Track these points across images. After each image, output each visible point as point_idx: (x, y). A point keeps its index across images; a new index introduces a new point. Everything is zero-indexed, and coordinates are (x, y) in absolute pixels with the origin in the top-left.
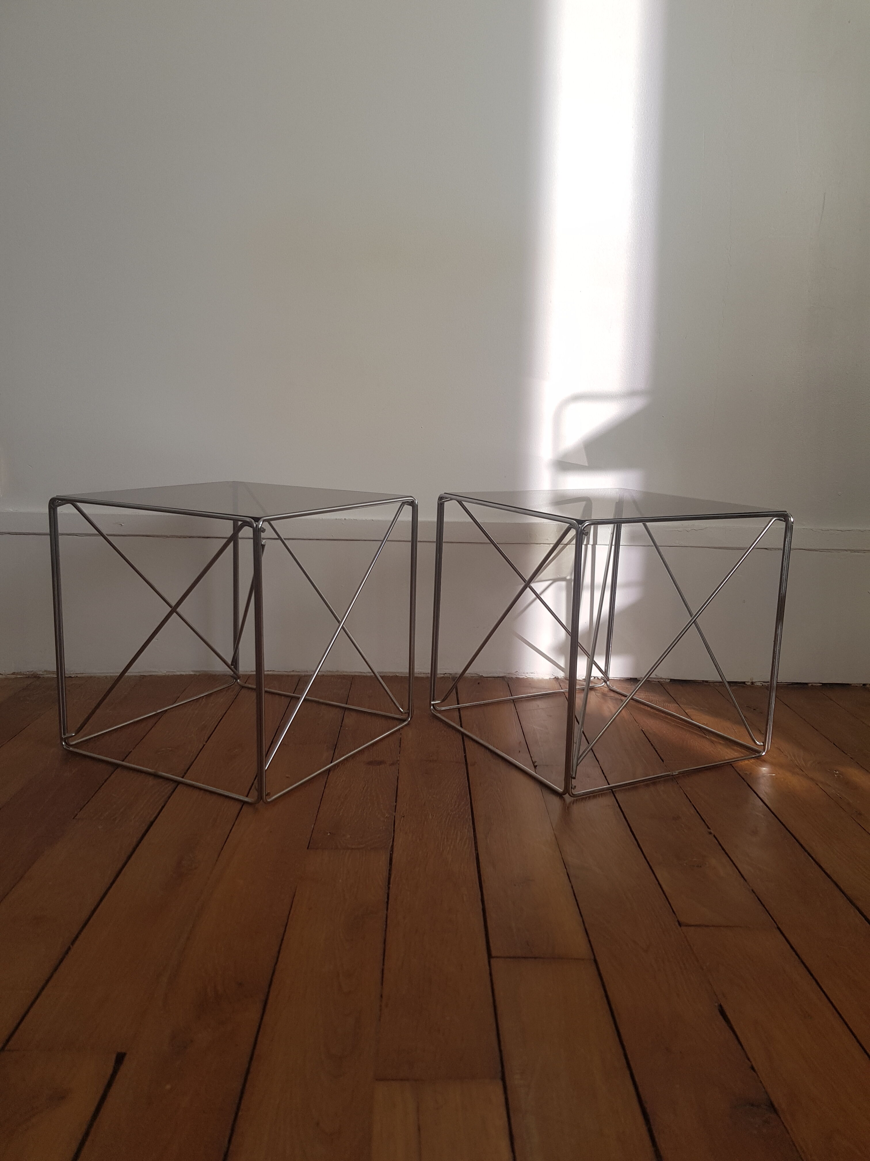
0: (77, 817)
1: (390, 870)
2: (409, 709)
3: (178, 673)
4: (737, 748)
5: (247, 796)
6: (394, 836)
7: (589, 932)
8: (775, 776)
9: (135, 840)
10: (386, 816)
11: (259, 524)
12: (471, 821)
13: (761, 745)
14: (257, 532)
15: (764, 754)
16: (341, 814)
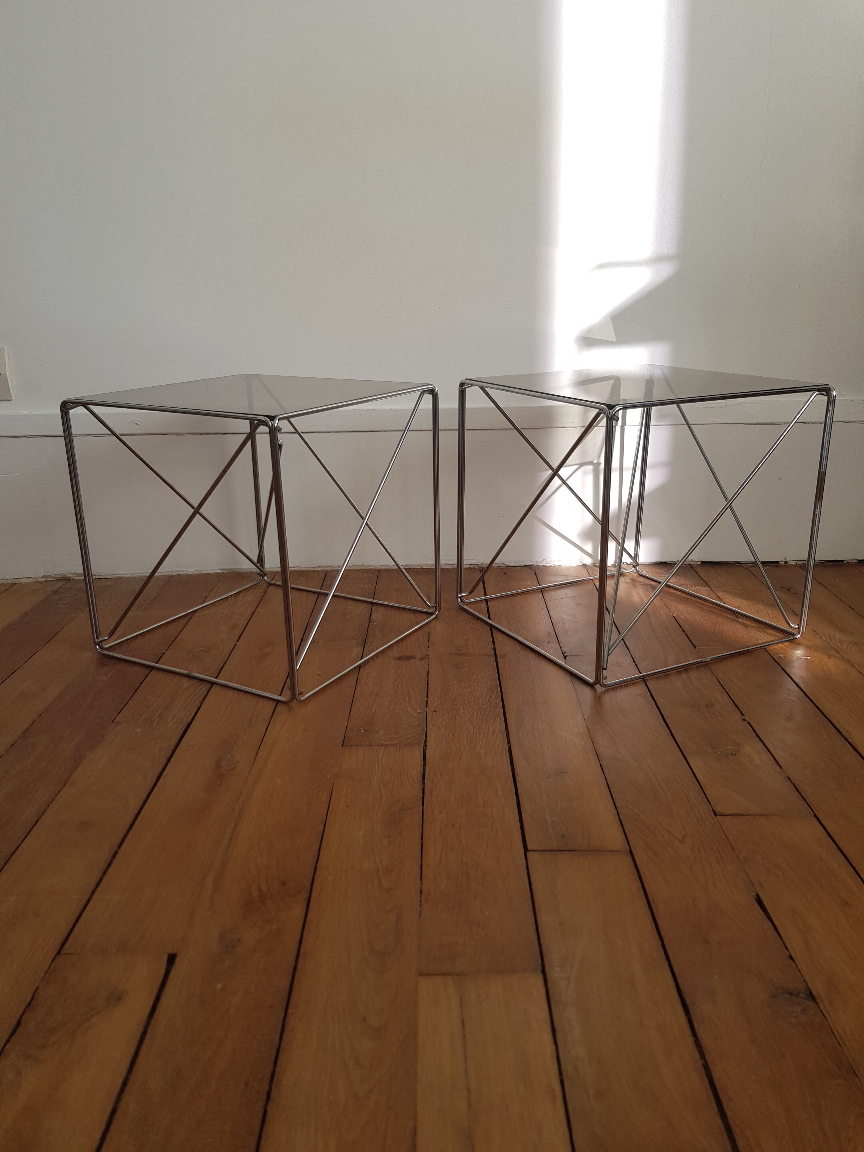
0: (116, 721)
1: (424, 766)
2: (436, 603)
3: (206, 572)
4: (771, 631)
5: (280, 695)
6: (426, 731)
7: (623, 823)
8: (810, 659)
9: (174, 743)
10: (417, 712)
11: (275, 423)
12: (503, 714)
13: (796, 628)
14: (274, 432)
15: (799, 636)
16: (373, 710)
